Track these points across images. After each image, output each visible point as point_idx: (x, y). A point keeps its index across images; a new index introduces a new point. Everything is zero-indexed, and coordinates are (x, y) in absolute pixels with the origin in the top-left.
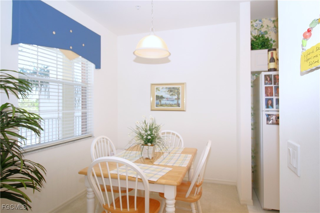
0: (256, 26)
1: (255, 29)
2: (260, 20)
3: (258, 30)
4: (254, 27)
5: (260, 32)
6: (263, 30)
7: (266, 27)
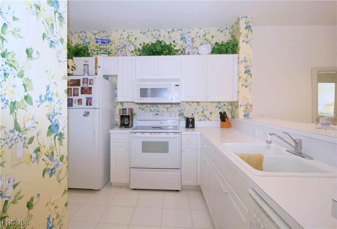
0: (82, 37)
1: (81, 39)
2: (85, 32)
3: (83, 40)
4: (80, 37)
5: (85, 42)
6: (87, 41)
7: (90, 38)
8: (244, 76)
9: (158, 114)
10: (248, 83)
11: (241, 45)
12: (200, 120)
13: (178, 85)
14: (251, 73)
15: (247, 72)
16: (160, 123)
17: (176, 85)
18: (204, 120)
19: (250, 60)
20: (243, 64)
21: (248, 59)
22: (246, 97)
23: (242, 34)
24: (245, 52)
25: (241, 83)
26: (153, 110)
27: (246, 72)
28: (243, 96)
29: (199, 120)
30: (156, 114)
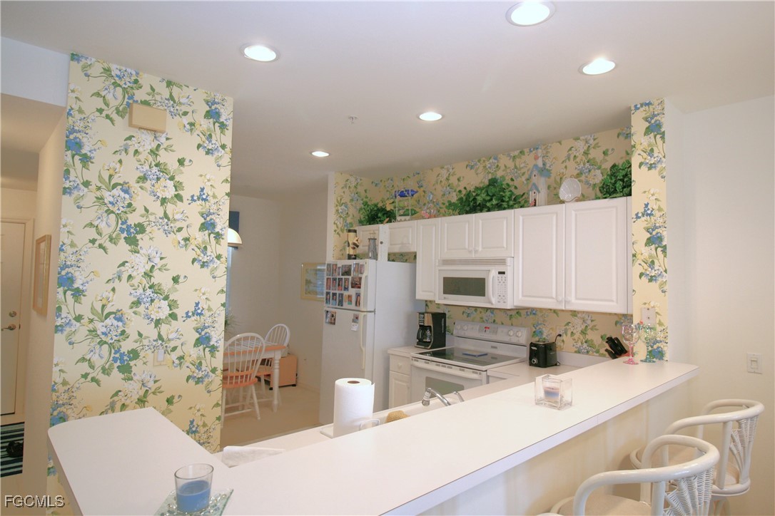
8: (646, 252)
9: (489, 328)
10: (656, 268)
11: (638, 175)
12: (579, 352)
13: (504, 273)
14: (664, 243)
15: (655, 240)
16: (493, 347)
17: (500, 273)
18: (588, 352)
19: (660, 209)
20: (643, 222)
21: (656, 207)
22: (652, 304)
23: (637, 146)
24: (645, 192)
25: (637, 269)
26: (485, 318)
27: (650, 242)
28: (645, 304)
29: (576, 352)
30: (486, 328)
